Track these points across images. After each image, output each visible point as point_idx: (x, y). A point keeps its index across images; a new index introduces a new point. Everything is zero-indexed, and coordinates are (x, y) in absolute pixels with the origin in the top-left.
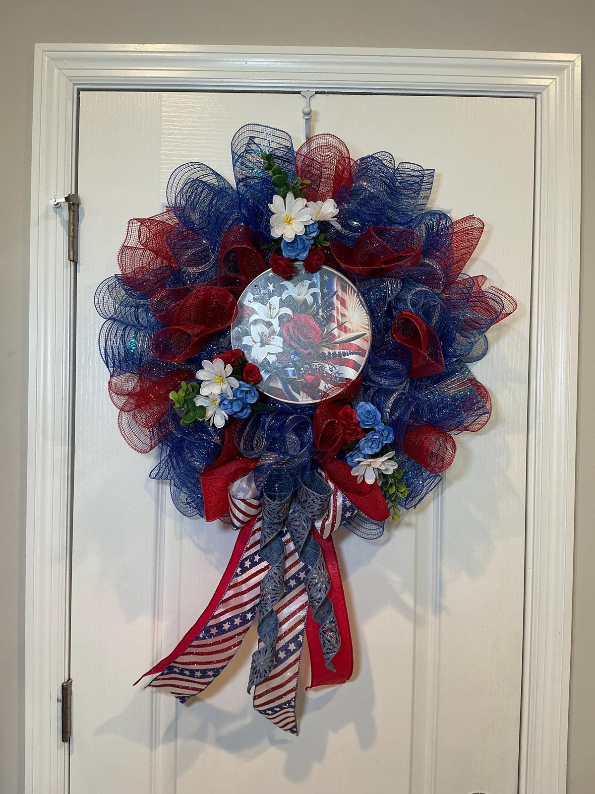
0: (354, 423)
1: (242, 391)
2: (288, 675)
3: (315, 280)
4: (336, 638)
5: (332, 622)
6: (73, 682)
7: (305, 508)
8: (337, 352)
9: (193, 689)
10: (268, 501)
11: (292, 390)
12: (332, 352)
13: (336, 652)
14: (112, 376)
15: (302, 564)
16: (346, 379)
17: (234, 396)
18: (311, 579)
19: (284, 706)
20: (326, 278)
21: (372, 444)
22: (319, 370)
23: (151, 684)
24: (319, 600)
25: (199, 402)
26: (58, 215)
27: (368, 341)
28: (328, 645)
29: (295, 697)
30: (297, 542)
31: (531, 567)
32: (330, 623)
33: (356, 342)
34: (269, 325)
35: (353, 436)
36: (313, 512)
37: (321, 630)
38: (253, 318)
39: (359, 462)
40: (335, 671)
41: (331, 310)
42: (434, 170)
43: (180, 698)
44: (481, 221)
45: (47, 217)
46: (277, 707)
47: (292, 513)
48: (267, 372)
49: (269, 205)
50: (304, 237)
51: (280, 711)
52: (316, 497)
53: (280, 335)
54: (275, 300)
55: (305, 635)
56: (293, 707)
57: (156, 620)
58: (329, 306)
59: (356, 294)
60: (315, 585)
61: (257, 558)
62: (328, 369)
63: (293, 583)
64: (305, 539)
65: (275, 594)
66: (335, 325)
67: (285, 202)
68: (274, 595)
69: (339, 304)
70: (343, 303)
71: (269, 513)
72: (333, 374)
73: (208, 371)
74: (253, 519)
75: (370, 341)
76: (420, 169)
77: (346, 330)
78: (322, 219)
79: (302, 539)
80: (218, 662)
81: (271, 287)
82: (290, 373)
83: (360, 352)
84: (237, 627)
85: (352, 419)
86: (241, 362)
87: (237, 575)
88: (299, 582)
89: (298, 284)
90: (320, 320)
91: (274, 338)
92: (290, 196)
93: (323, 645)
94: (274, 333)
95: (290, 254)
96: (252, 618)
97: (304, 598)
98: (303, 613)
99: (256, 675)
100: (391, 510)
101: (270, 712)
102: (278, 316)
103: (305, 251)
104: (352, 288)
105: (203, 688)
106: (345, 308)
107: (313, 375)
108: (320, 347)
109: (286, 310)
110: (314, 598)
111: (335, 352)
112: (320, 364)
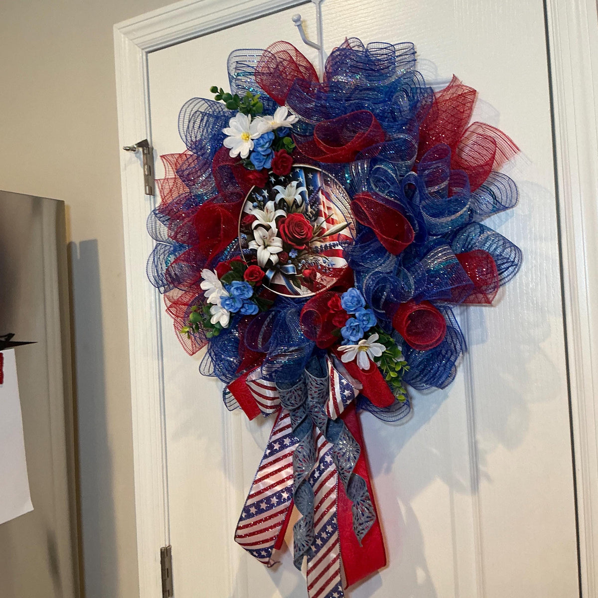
3: (301, 179)
11: (294, 286)
12: (323, 244)
16: (339, 268)
20: (310, 176)
22: (314, 263)
27: (353, 230)
33: (344, 232)
34: (268, 228)
38: (255, 223)
41: (318, 205)
48: (272, 270)
53: (279, 235)
54: (270, 204)
58: (315, 202)
62: (322, 262)
66: (323, 219)
69: (325, 198)
70: (328, 197)
72: (327, 266)
77: (333, 222)
81: (266, 193)
82: (290, 270)
89: (288, 186)
90: (310, 217)
91: (273, 240)
94: (273, 234)
102: (275, 218)
106: (330, 201)
107: (310, 269)
108: (313, 241)
109: (281, 212)
110: (344, 469)
111: (326, 245)
112: (315, 258)
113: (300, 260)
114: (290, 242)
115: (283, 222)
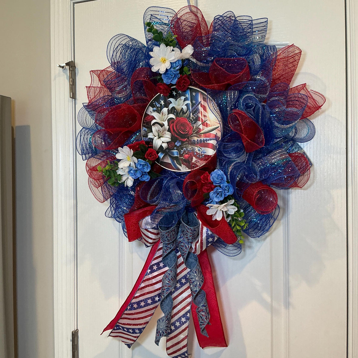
0: (209, 182)
1: (141, 165)
3: (187, 95)
5: (203, 306)
6: (79, 331)
9: (131, 340)
11: (177, 164)
12: (199, 139)
13: (205, 325)
15: (188, 270)
16: (208, 155)
17: (136, 168)
18: (191, 278)
19: (182, 356)
20: (194, 94)
21: (217, 195)
22: (192, 151)
23: (110, 335)
24: (195, 292)
25: (119, 172)
26: (65, 74)
27: (220, 131)
29: (187, 351)
30: (184, 257)
32: (202, 306)
33: (214, 132)
34: (162, 125)
36: (187, 238)
37: (197, 310)
38: (153, 121)
39: (211, 206)
40: (208, 337)
41: (197, 113)
42: (268, 18)
43: (127, 345)
47: (179, 238)
48: (162, 153)
49: (151, 53)
50: (171, 69)
52: (189, 229)
53: (169, 130)
54: (165, 110)
58: (196, 111)
60: (193, 283)
62: (197, 150)
63: (183, 281)
65: (169, 286)
66: (201, 123)
67: (160, 49)
69: (202, 109)
70: (205, 109)
72: (200, 153)
73: (122, 154)
75: (222, 131)
77: (207, 125)
80: (140, 324)
81: (162, 103)
82: (175, 154)
83: (215, 138)
84: (149, 305)
85: (207, 180)
86: (142, 148)
87: (148, 274)
88: (187, 281)
89: (178, 99)
90: (191, 121)
91: (165, 133)
92: (163, 45)
93: (198, 320)
94: (165, 129)
95: (168, 81)
96: (159, 300)
98: (190, 299)
99: (158, 334)
102: (167, 119)
104: (209, 98)
105: (135, 340)
106: (206, 111)
107: (189, 154)
108: (192, 136)
109: (172, 116)
110: (193, 291)
111: (201, 140)
112: (192, 147)
113: (182, 148)
114: (176, 136)
115: (173, 122)
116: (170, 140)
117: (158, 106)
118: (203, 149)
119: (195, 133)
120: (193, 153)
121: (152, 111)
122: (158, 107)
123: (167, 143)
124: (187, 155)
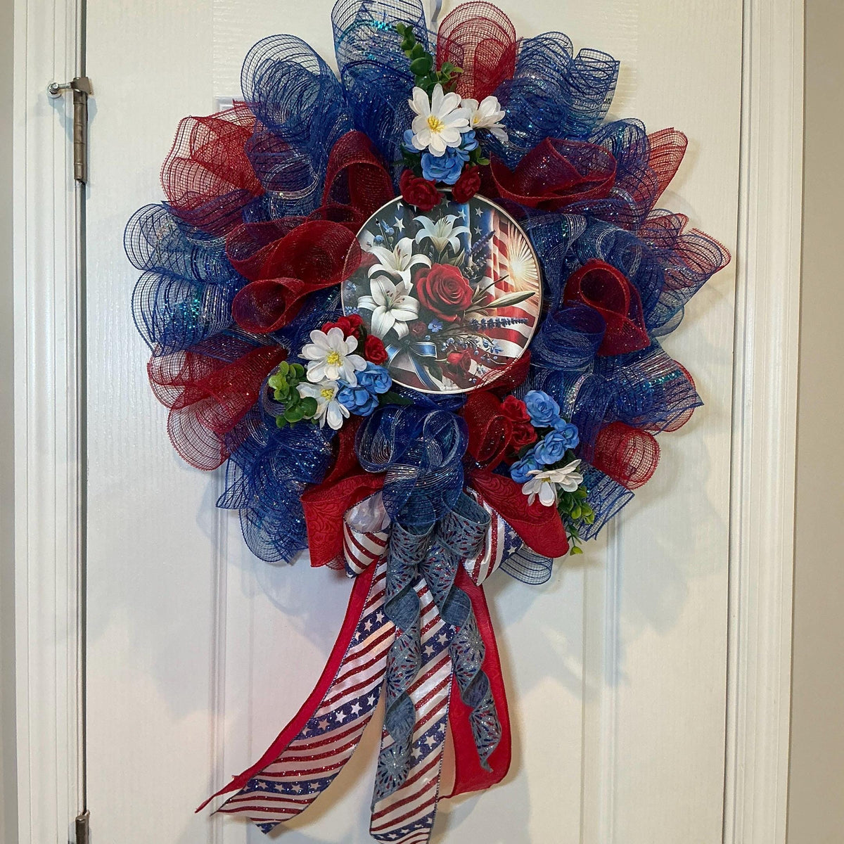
0: (525, 420)
1: (369, 376)
2: (425, 781)
3: (462, 214)
4: (496, 725)
5: (489, 702)
6: (90, 816)
7: (453, 543)
8: (494, 319)
9: (285, 811)
10: (404, 534)
11: (430, 375)
12: (487, 319)
13: (496, 745)
14: (154, 355)
15: (442, 623)
16: (507, 358)
17: (358, 384)
18: (460, 642)
19: (416, 826)
20: (479, 212)
21: (553, 450)
22: (469, 345)
23: (222, 809)
24: (472, 673)
25: (305, 391)
26: (56, 110)
27: (537, 304)
28: (485, 735)
29: (434, 812)
30: (438, 592)
31: (736, 615)
32: (487, 703)
33: (522, 305)
34: (397, 280)
35: (521, 439)
36: (464, 549)
37: (474, 714)
38: (375, 269)
39: (534, 475)
40: (492, 770)
41: (485, 258)
42: (619, 62)
43: (263, 826)
44: (685, 137)
45: (39, 111)
46: (404, 828)
47: (431, 551)
48: (395, 347)
49: (410, 101)
50: (458, 150)
51: (408, 833)
52: (472, 528)
53: (413, 293)
54: (406, 243)
55: (448, 722)
56: (430, 826)
57: (216, 716)
58: (482, 253)
59: (521, 236)
60: (465, 652)
61: (380, 617)
62: (482, 344)
63: (429, 650)
64: (450, 587)
65: (411, 666)
66: (492, 281)
67: (430, 98)
68: (410, 669)
69: (498, 250)
70: (503, 249)
71: (404, 552)
72: (489, 351)
73: (318, 347)
74: (377, 559)
75: (540, 304)
76: (608, 59)
77: (507, 288)
78: (483, 125)
79: (445, 588)
80: (326, 769)
81: (400, 224)
82: (427, 350)
83: (526, 319)
84: (354, 717)
85: (521, 414)
86: (362, 333)
87: (356, 643)
88: (439, 648)
89: (440, 221)
90: (470, 274)
91: (404, 299)
92: (438, 89)
93: (476, 734)
94: (404, 291)
95: (435, 176)
96: (375, 702)
97: (446, 670)
98: (445, 692)
99: (387, 784)
100: (570, 542)
101: (393, 836)
102: (410, 267)
103: (455, 171)
104: (515, 227)
105: (302, 808)
106: (506, 256)
107: (460, 353)
108: (471, 312)
109: (422, 259)
110: (464, 671)
111: (491, 320)
112: (470, 337)
113: (446, 336)
114: (431, 308)
115: (425, 275)
116: (415, 317)
117: (387, 231)
118: (495, 342)
119: (477, 305)
120: (471, 352)
121: (371, 242)
122: (388, 235)
123: (408, 323)
124: (456, 356)
